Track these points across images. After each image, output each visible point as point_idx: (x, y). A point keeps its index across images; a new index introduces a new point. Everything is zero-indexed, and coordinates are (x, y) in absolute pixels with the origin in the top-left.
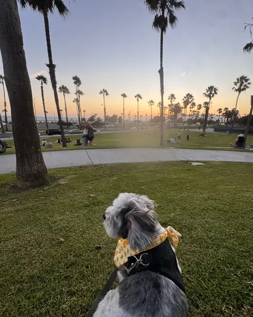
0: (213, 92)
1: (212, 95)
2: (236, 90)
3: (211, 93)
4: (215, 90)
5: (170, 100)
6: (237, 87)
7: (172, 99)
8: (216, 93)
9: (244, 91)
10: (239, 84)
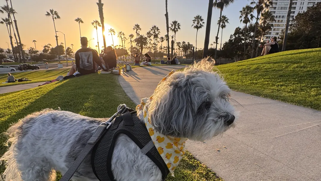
0: (177, 27)
1: (176, 30)
2: (195, 27)
3: (175, 28)
4: (179, 25)
5: (135, 30)
6: (195, 25)
7: (137, 30)
8: (179, 28)
9: (200, 29)
10: (196, 22)
